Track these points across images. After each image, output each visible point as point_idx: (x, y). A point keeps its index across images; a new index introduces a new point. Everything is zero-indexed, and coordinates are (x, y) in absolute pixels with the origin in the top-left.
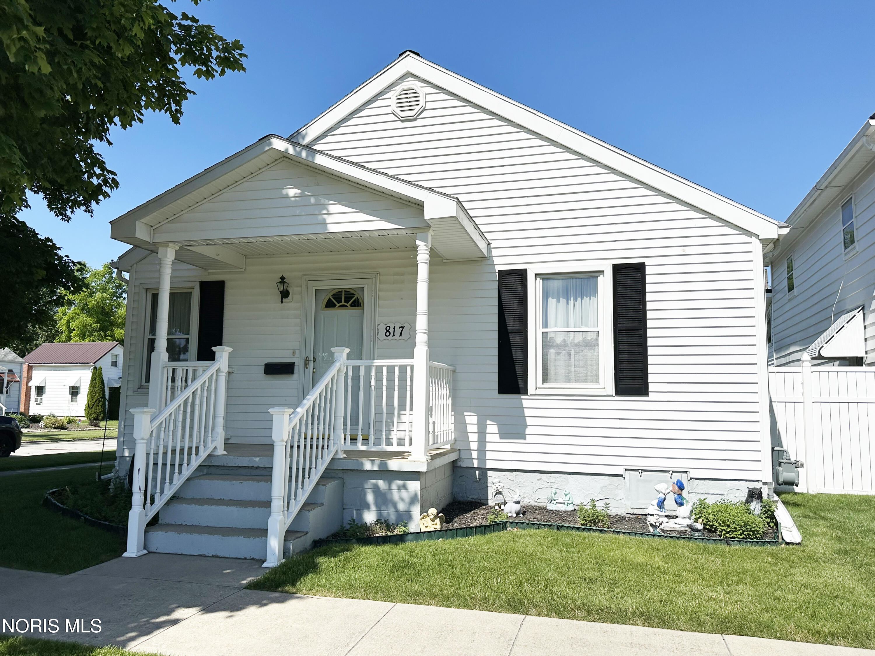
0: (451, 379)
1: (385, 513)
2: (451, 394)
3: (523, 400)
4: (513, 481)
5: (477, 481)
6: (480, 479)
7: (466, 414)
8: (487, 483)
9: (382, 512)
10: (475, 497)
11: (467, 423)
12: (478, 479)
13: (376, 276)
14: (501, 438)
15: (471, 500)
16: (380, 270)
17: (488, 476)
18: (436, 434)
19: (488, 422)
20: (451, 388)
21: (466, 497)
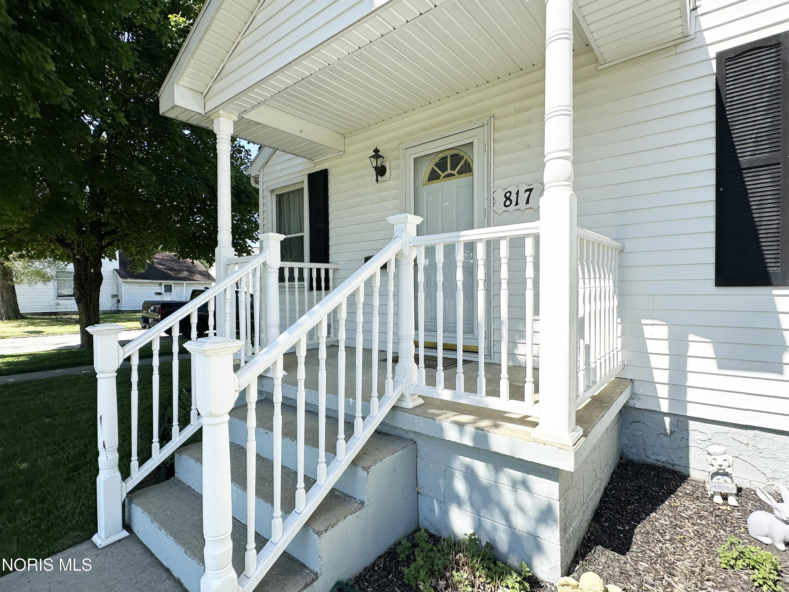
0: (617, 264)
1: (488, 523)
2: (617, 289)
3: (776, 298)
4: (747, 445)
5: (666, 435)
6: (672, 432)
7: (643, 321)
8: (687, 440)
9: (482, 518)
10: (664, 459)
11: (646, 336)
12: (668, 432)
13: (489, 121)
14: (720, 367)
15: (656, 462)
16: (494, 112)
17: (690, 429)
18: (593, 365)
19: (692, 337)
20: (617, 279)
21: (643, 455)
